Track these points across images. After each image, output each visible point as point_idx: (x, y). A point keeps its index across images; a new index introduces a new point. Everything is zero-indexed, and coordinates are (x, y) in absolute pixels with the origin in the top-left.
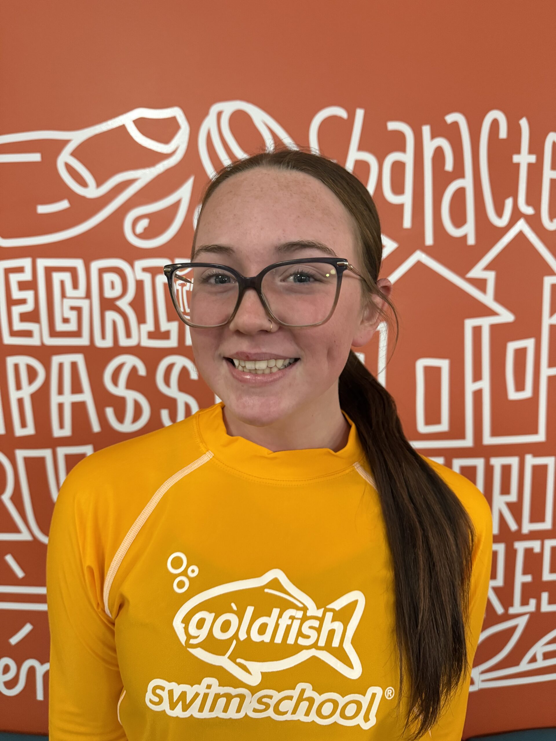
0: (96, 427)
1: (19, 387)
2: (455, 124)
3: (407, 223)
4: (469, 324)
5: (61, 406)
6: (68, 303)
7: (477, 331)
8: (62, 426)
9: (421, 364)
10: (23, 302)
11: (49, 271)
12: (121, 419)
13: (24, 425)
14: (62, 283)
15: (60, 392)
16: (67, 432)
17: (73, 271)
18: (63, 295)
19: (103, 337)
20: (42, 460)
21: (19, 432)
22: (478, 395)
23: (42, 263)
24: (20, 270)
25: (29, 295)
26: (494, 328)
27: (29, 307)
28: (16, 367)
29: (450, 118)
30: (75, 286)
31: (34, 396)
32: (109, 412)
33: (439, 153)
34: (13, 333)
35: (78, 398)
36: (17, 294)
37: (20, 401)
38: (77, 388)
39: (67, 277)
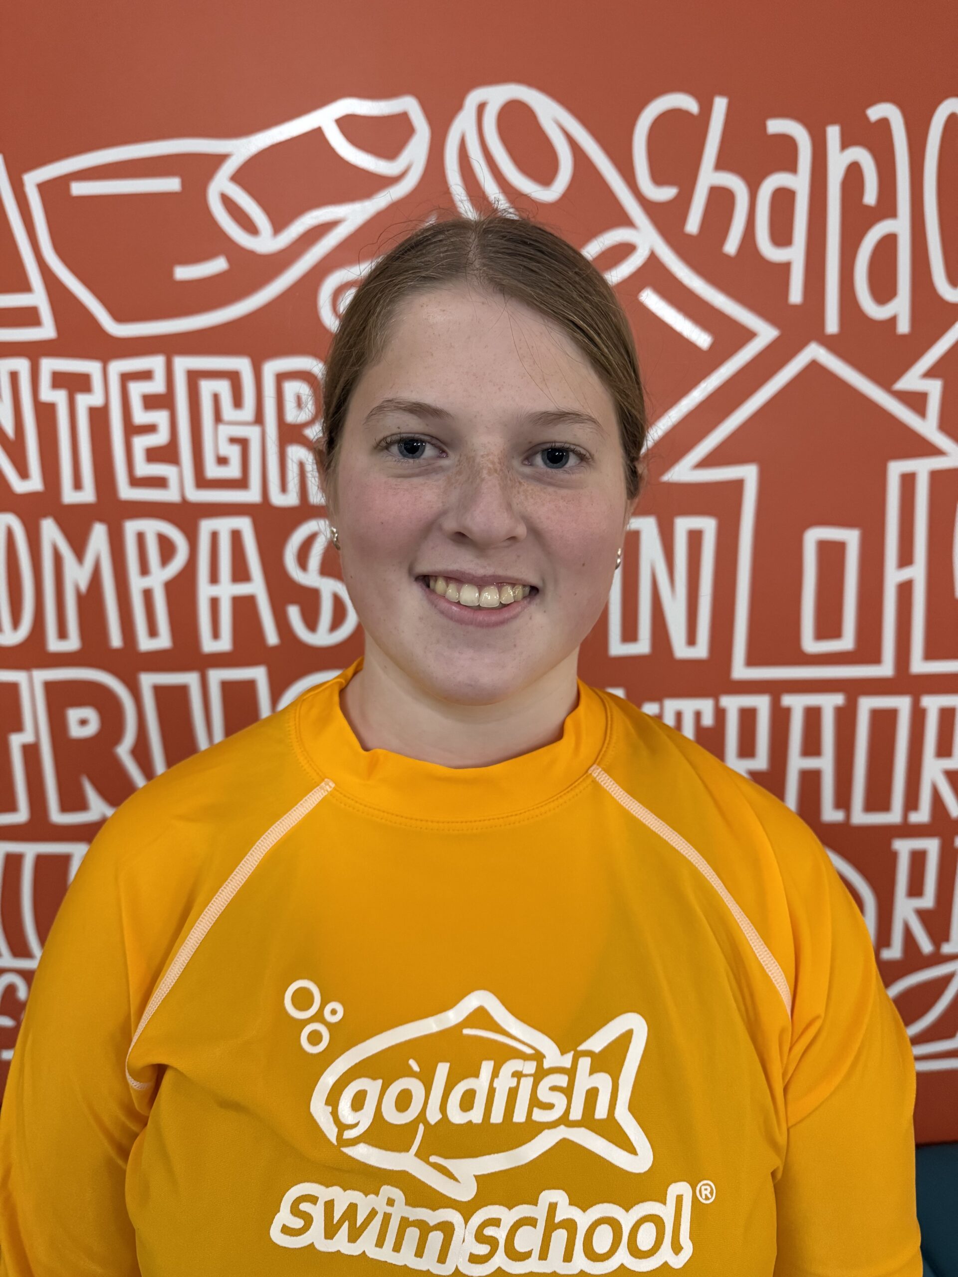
0: (272, 637)
1: (144, 570)
2: (884, 123)
3: (796, 295)
4: (896, 469)
5: (214, 603)
6: (225, 431)
7: (908, 480)
8: (216, 635)
9: (813, 536)
10: (151, 429)
11: (194, 377)
12: (311, 623)
13: (153, 632)
14: (216, 398)
15: (214, 578)
16: (225, 644)
17: (234, 378)
18: (218, 418)
19: (284, 488)
20: (182, 691)
21: (146, 644)
22: (905, 590)
23: (183, 364)
24: (146, 375)
25: (160, 417)
26: (935, 476)
27: (160, 438)
28: (141, 538)
29: (875, 113)
30: (238, 402)
31: (170, 587)
32: (294, 613)
33: (854, 172)
34: (136, 482)
35: (243, 589)
36: (140, 416)
37: (148, 595)
38: (240, 574)
39: (223, 387)
